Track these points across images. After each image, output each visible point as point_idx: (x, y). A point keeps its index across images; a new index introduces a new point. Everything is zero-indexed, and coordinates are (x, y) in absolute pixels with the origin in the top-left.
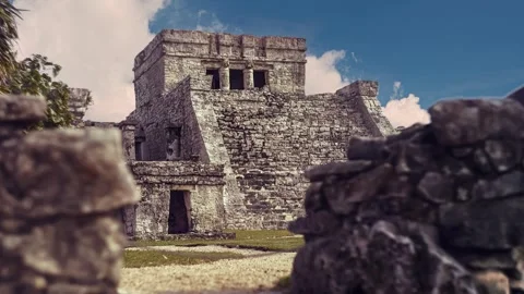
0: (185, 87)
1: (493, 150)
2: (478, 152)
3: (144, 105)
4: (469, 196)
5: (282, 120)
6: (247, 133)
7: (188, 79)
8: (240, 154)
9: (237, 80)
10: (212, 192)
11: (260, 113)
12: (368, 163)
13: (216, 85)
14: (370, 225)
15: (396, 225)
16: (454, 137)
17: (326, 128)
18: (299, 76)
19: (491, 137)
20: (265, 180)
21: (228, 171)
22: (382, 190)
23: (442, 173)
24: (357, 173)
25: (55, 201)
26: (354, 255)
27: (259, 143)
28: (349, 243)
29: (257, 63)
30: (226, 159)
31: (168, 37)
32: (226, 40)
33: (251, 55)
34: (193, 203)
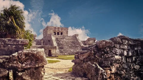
0: (50, 35)
1: (107, 49)
2: (105, 49)
3: (44, 37)
4: (104, 57)
5: (65, 39)
6: (60, 41)
7: (51, 33)
8: (59, 44)
9: (58, 34)
10: (55, 50)
11: (62, 38)
12: (86, 51)
13: (55, 34)
14: (87, 62)
15: (92, 62)
16: (101, 47)
17: (71, 41)
18: (67, 33)
19: (107, 47)
20: (62, 48)
21: (57, 47)
22: (89, 56)
23: (99, 53)
24: (84, 53)
25: (30, 64)
26: (84, 67)
27: (61, 43)
28: (83, 65)
29: (61, 31)
30: (57, 45)
31: (48, 27)
32: (57, 28)
33: (60, 30)
34: (52, 52)
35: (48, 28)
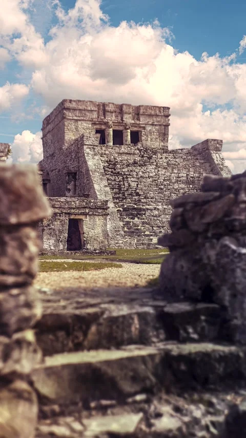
0: (79, 143)
3: (49, 156)
5: (151, 168)
6: (125, 177)
7: (83, 136)
8: (119, 193)
9: (118, 138)
10: (99, 221)
11: (135, 163)
12: (217, 194)
13: (103, 141)
15: (238, 240)
17: (183, 174)
18: (164, 135)
20: (138, 212)
21: (111, 205)
22: (227, 214)
24: (208, 202)
26: (206, 261)
27: (134, 185)
28: (202, 253)
29: (133, 125)
30: (110, 197)
31: (67, 105)
32: (110, 108)
33: (128, 119)
34: (85, 228)
35: (68, 109)
